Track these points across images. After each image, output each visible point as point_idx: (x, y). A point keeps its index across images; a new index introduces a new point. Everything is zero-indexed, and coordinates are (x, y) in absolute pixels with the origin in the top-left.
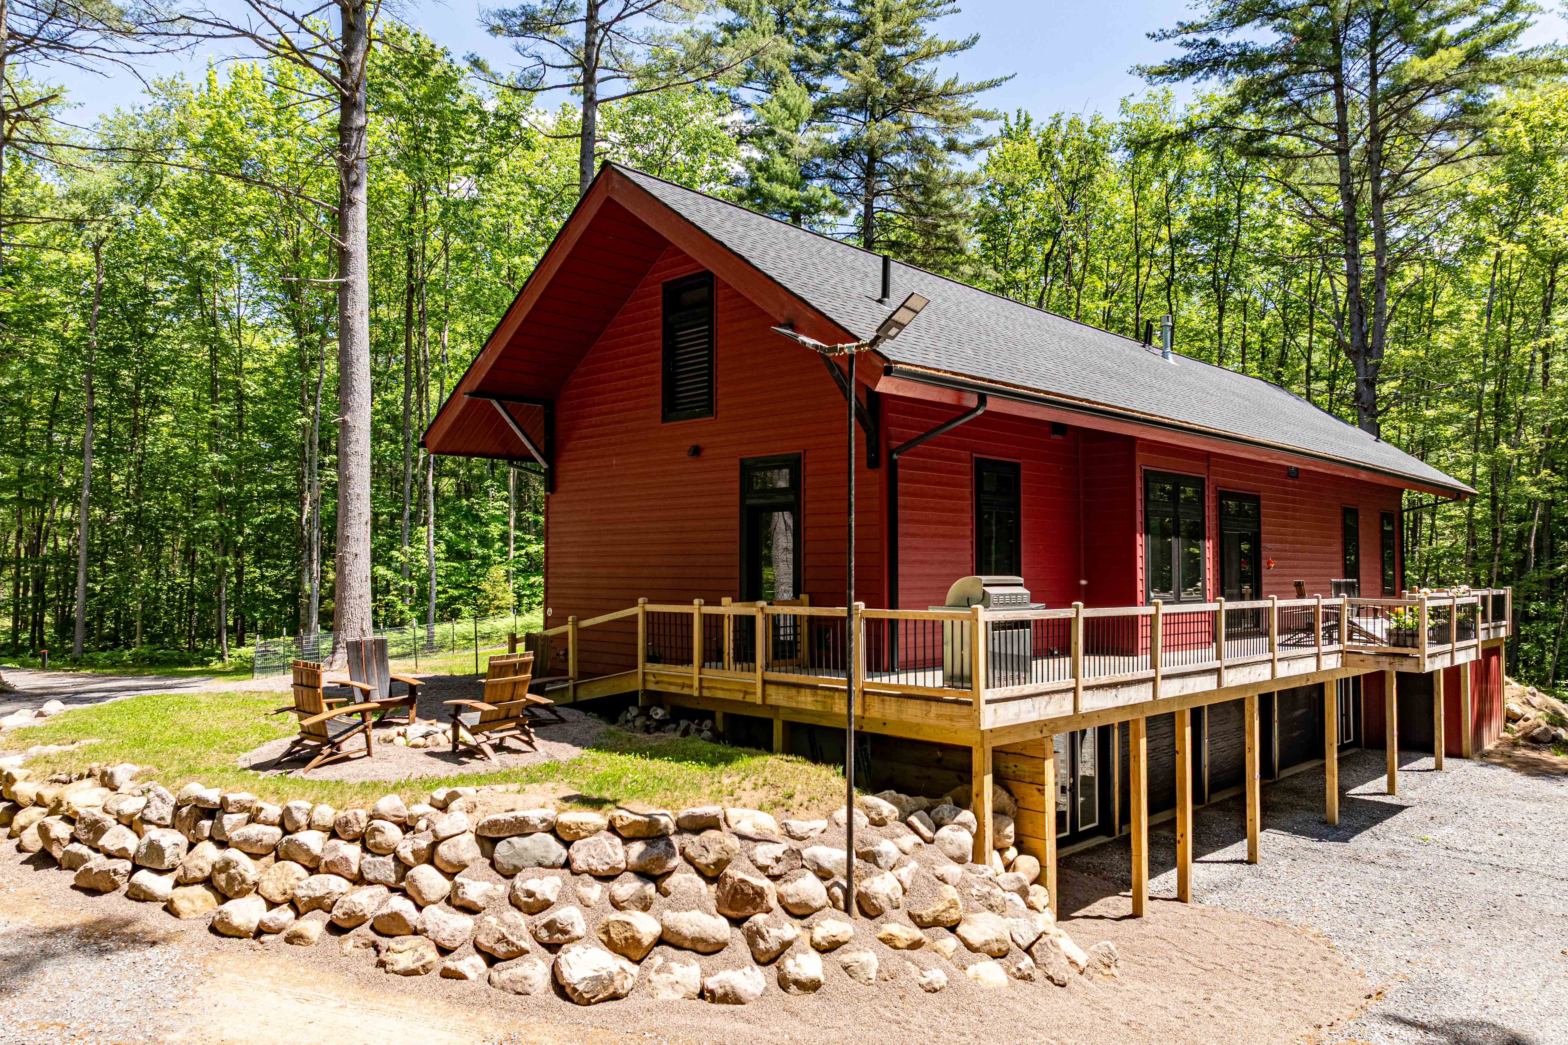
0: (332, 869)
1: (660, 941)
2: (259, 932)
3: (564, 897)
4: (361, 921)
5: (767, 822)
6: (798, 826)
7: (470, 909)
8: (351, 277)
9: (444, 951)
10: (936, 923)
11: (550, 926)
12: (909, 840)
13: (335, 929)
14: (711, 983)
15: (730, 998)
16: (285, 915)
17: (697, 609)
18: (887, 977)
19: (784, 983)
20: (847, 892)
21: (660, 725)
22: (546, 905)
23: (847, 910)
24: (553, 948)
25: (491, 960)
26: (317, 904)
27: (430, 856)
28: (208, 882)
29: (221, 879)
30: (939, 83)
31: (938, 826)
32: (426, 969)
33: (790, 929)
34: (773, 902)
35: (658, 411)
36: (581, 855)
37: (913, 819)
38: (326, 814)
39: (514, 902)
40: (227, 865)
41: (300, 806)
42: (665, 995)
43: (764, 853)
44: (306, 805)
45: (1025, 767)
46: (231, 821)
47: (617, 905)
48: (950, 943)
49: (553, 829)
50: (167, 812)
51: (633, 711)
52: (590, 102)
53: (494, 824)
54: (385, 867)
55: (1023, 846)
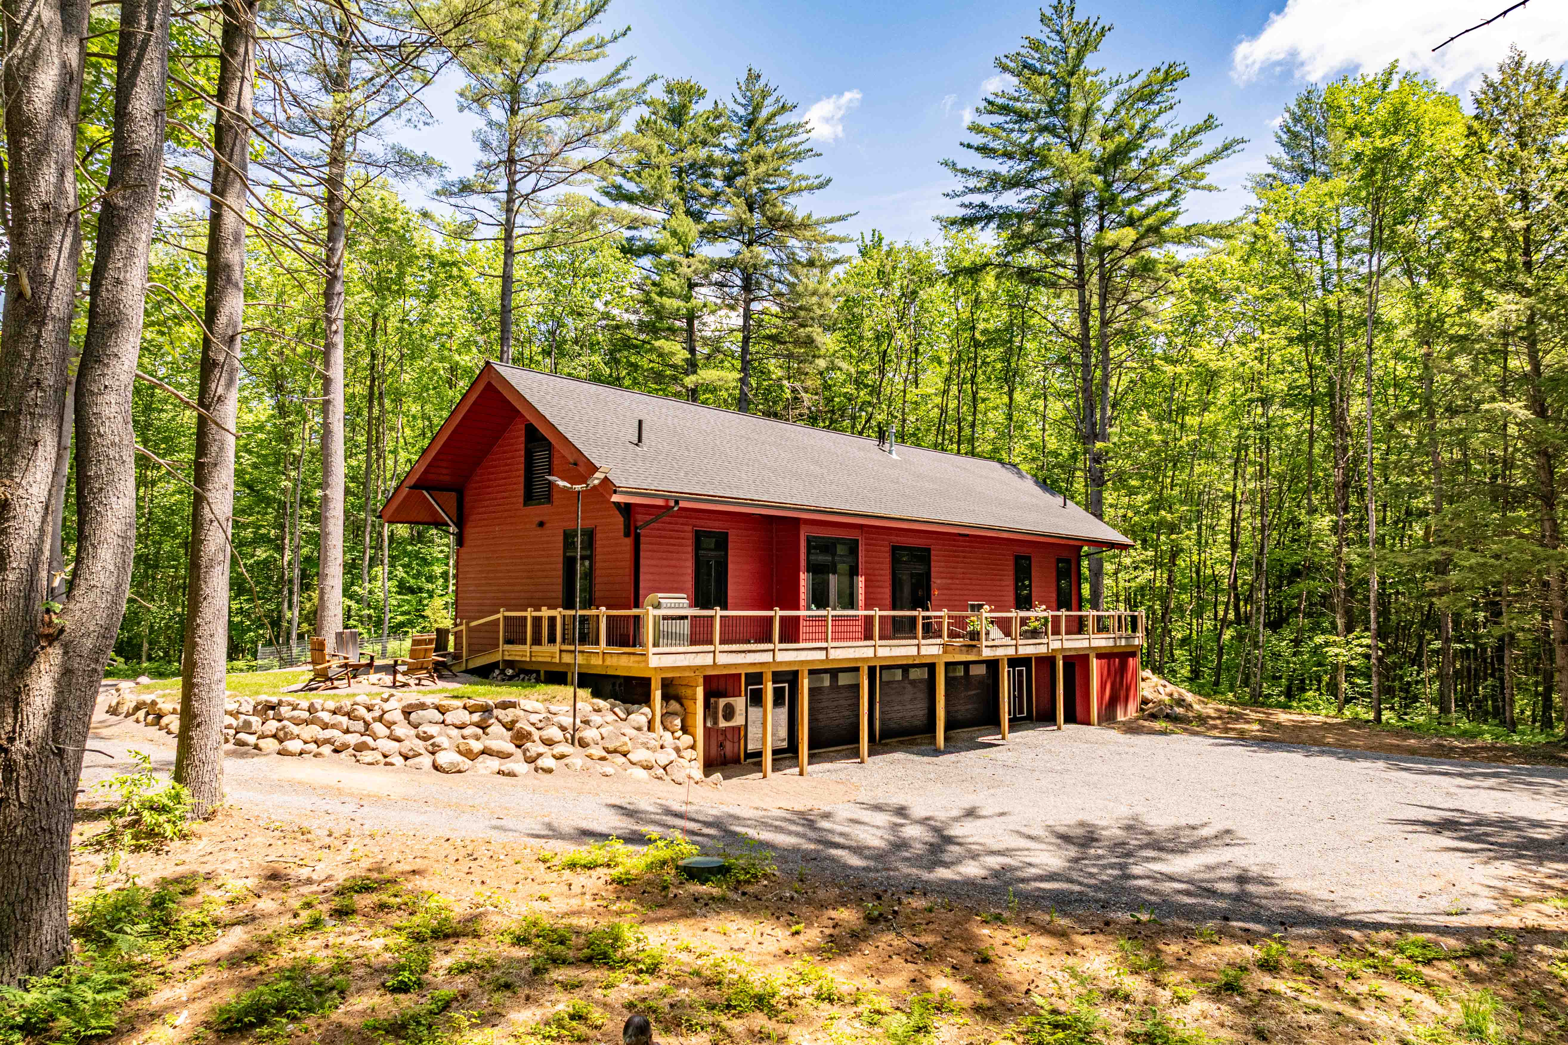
0: (334, 726)
1: (483, 753)
2: (301, 754)
3: (440, 734)
4: (348, 747)
5: (539, 706)
6: (553, 708)
7: (398, 740)
8: (332, 396)
9: (385, 756)
10: (615, 751)
11: (433, 745)
12: (611, 717)
13: (336, 751)
14: (503, 768)
15: (511, 774)
16: (313, 746)
17: (529, 613)
18: (585, 769)
19: (536, 770)
20: (573, 737)
21: (511, 678)
22: (432, 737)
23: (573, 744)
24: (433, 753)
25: (406, 758)
26: (327, 741)
27: (380, 719)
28: (274, 736)
29: (281, 734)
30: (799, 216)
31: (629, 714)
32: (377, 763)
33: (542, 749)
34: (536, 738)
35: (521, 500)
36: (449, 718)
37: (617, 710)
38: (331, 705)
39: (418, 736)
40: (284, 727)
41: (318, 702)
42: (482, 771)
43: (534, 718)
44: (321, 701)
45: (689, 692)
46: (285, 711)
47: (464, 738)
48: (621, 759)
49: (437, 708)
50: (250, 709)
51: (497, 672)
52: (509, 253)
53: (410, 705)
54: (360, 725)
55: (685, 730)
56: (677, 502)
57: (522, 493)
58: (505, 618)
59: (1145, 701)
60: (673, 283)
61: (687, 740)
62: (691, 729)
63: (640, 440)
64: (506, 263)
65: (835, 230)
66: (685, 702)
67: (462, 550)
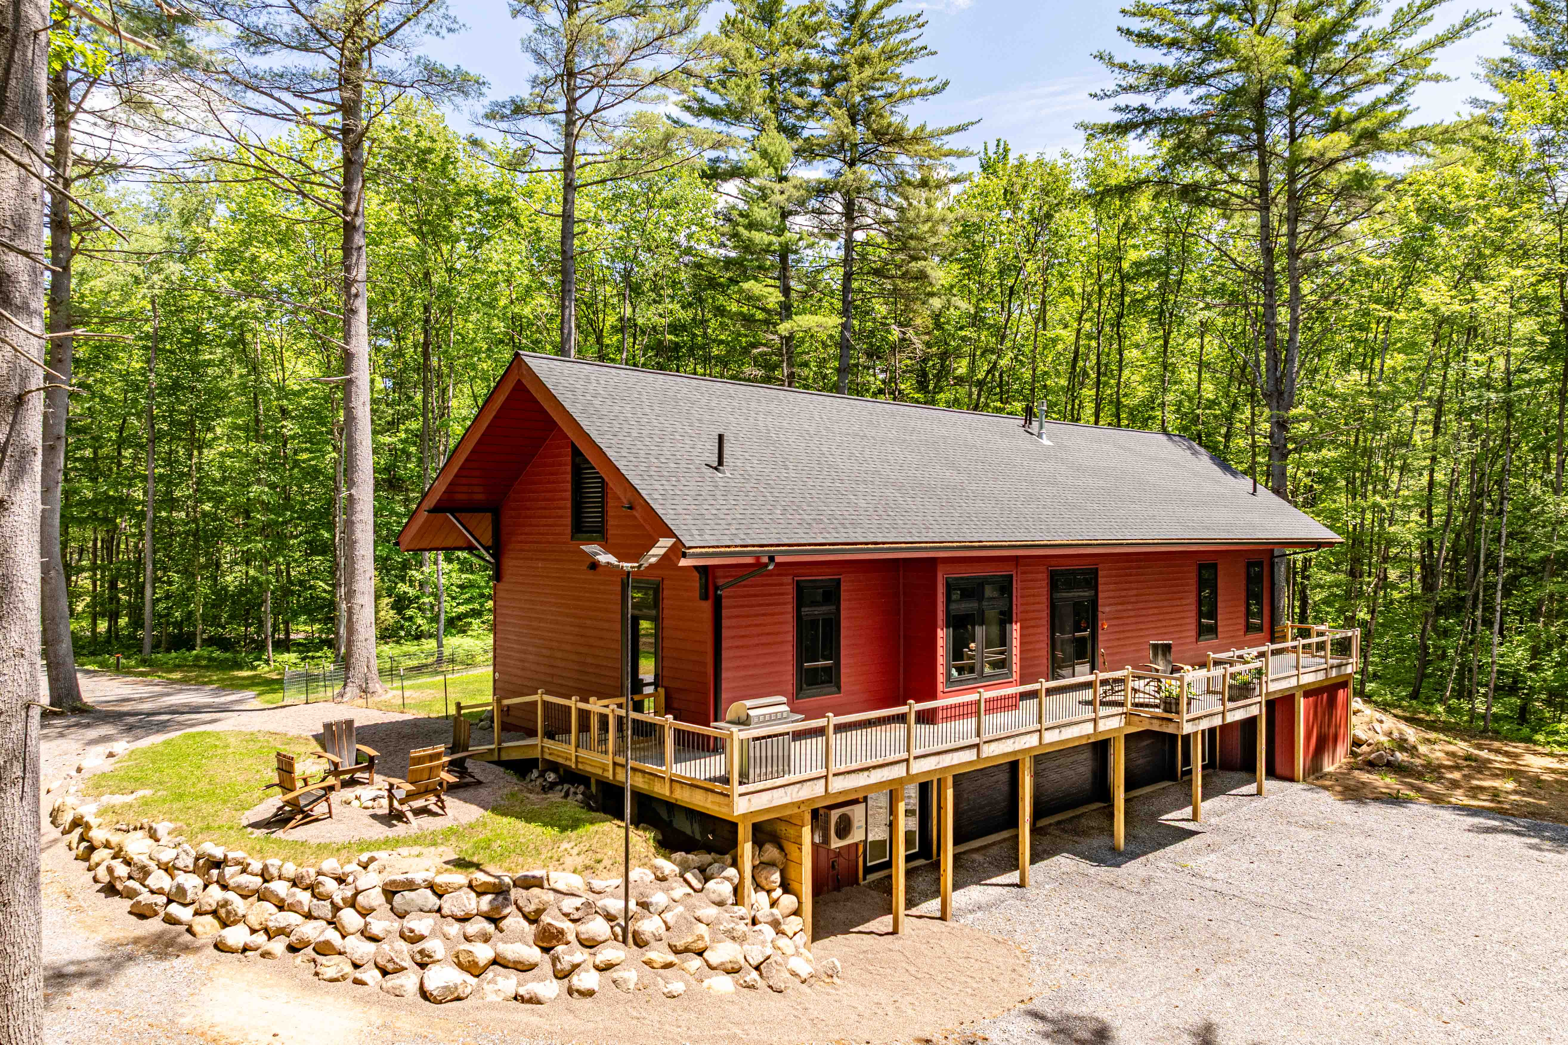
0: (292, 908)
1: (494, 962)
2: (245, 950)
3: (433, 932)
4: (307, 944)
5: (576, 882)
6: (597, 884)
7: (374, 939)
8: (354, 375)
9: (356, 966)
10: (687, 950)
11: (421, 952)
12: (680, 890)
13: (292, 949)
14: (522, 991)
15: (534, 1000)
16: (260, 938)
17: (574, 703)
18: (642, 987)
19: (570, 992)
20: (625, 930)
21: (552, 786)
22: (422, 938)
23: (624, 942)
24: (422, 966)
25: (385, 973)
26: (282, 931)
27: (352, 903)
28: (214, 913)
29: (222, 912)
30: (911, 127)
31: (707, 880)
32: (344, 977)
33: (579, 955)
34: (571, 937)
35: (569, 530)
36: (448, 904)
37: (689, 876)
38: (290, 869)
39: (402, 936)
40: (226, 903)
41: (274, 863)
42: (491, 998)
43: (569, 905)
44: (277, 862)
45: (792, 831)
46: (230, 872)
47: (467, 939)
48: (695, 963)
49: (431, 887)
50: (190, 862)
51: (535, 773)
52: (569, 187)
53: (393, 882)
54: (325, 908)
55: (786, 887)
56: (772, 559)
57: (568, 521)
58: (544, 703)
59: (1357, 743)
60: (764, 213)
61: (788, 901)
62: (794, 885)
63: (720, 462)
64: (565, 200)
65: (953, 142)
66: (786, 844)
67: (500, 586)
